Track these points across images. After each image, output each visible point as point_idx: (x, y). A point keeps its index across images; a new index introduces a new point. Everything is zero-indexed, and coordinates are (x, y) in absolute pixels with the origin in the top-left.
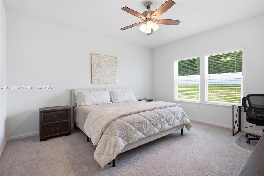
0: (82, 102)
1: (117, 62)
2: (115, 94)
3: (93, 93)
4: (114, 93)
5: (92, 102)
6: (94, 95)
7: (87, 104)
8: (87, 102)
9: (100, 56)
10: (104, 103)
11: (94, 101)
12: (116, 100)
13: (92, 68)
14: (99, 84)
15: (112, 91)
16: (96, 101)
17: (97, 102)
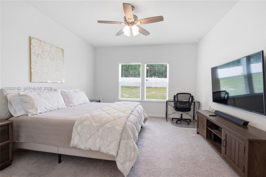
0: (30, 109)
1: (63, 54)
2: (70, 96)
3: (44, 95)
4: (67, 94)
5: (45, 108)
6: (46, 98)
7: (39, 111)
8: (38, 109)
9: (43, 43)
10: (59, 108)
11: (48, 107)
12: (71, 103)
13: (32, 58)
14: (42, 82)
15: (64, 92)
16: (51, 106)
17: (52, 108)
